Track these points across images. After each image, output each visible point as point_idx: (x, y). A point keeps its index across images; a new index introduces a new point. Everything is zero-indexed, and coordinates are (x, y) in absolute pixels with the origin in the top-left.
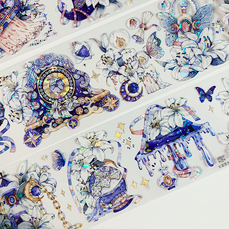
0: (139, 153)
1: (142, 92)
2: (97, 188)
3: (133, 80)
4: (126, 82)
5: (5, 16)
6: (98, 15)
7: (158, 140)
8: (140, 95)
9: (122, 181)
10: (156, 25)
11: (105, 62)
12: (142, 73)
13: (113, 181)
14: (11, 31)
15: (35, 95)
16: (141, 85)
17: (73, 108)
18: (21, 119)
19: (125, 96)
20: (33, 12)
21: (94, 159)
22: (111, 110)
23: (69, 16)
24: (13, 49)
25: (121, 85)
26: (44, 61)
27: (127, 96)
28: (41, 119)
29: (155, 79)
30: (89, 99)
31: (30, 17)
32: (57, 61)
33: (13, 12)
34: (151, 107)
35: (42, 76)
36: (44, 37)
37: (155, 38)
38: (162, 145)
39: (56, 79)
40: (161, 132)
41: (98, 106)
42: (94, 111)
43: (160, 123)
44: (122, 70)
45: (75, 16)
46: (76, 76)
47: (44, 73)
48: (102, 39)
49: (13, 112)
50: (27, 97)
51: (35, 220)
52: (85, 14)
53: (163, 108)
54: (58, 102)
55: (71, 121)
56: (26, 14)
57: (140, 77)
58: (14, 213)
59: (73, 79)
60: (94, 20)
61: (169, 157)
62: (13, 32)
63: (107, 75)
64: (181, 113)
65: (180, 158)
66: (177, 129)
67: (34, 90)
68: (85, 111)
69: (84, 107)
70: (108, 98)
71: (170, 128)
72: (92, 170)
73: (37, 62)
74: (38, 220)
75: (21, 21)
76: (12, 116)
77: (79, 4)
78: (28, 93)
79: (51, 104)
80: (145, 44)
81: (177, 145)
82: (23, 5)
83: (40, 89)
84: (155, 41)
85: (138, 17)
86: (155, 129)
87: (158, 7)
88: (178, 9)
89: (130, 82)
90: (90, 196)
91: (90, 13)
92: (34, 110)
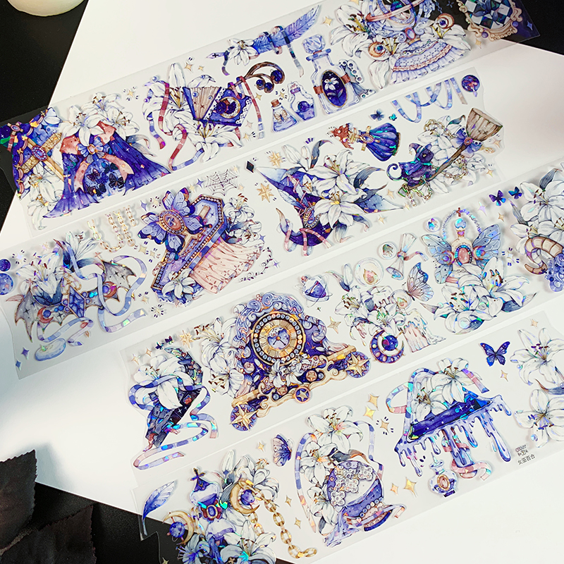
0: (400, 441)
1: (403, 350)
2: (339, 494)
3: (389, 331)
4: (380, 334)
5: (205, 237)
6: (338, 238)
7: (428, 422)
8: (400, 354)
9: (377, 483)
10: (421, 254)
11: (348, 305)
12: (402, 321)
13: (361, 482)
14: (213, 259)
15: (247, 353)
16: (400, 339)
17: (303, 372)
18: (227, 387)
19: (378, 354)
20: (245, 232)
21: (333, 449)
22: (358, 375)
23: (296, 239)
24: (216, 284)
25: (372, 338)
26: (261, 303)
27: (381, 354)
28: (256, 388)
29: (422, 331)
30: (325, 358)
31: (241, 239)
32: (280, 304)
33: (216, 231)
34: (417, 372)
35: (258, 324)
36: (261, 269)
37: (420, 271)
38: (434, 429)
39: (279, 330)
40: (433, 410)
41: (339, 369)
42: (333, 377)
43: (431, 396)
44: (373, 317)
45: (305, 239)
46: (307, 325)
47: (262, 320)
48: (343, 273)
49: (215, 377)
50: (236, 355)
51: (246, 542)
52: (319, 236)
53: (435, 374)
54: (281, 363)
55: (299, 390)
56: (235, 235)
57: (399, 327)
58: (215, 533)
59: (302, 329)
60: (332, 245)
61: (444, 446)
62: (216, 261)
63: (351, 324)
64: (461, 381)
65: (461, 449)
66: (455, 405)
67: (247, 345)
68: (319, 376)
69: (318, 370)
70: (353, 357)
71: (446, 404)
72: (332, 466)
73: (252, 304)
74: (251, 543)
75: (228, 245)
76: (213, 383)
77: (310, 222)
78: (237, 349)
79: (271, 366)
80: (405, 280)
81: (456, 429)
82: (231, 223)
83: (254, 343)
84: (419, 275)
85: (395, 242)
86: (424, 405)
87: (424, 226)
88: (453, 230)
89: (384, 335)
90: (329, 505)
91: (326, 235)
92: (246, 375)
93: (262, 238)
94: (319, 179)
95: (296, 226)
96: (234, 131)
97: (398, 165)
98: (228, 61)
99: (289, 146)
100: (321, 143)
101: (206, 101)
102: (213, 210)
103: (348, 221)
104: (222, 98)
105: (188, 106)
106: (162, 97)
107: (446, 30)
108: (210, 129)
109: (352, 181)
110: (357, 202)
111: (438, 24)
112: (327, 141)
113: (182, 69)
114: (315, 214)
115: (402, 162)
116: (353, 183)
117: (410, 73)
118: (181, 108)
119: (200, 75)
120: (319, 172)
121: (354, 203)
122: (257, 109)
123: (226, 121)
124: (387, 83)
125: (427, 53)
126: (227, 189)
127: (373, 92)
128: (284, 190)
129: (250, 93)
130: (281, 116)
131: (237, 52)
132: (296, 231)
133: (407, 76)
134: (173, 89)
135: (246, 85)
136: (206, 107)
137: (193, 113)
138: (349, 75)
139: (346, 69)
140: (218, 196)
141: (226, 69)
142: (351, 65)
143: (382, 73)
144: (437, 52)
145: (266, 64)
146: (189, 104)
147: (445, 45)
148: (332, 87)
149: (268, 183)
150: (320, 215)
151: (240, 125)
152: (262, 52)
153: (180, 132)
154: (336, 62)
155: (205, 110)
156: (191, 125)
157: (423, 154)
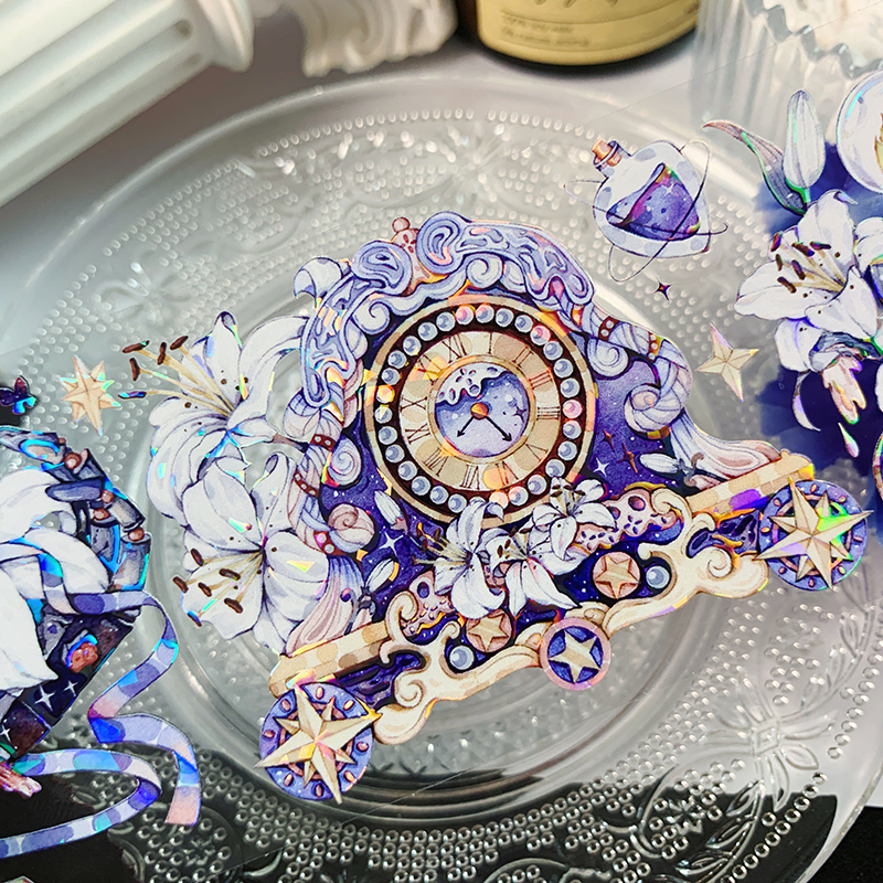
11: (792, 277)
15: (346, 464)
17: (579, 557)
22: (813, 580)
26: (413, 256)
30: (677, 501)
41: (734, 552)
42: (708, 584)
46: (605, 359)
49: (200, 562)
50: (297, 472)
55: (561, 634)
67: (345, 434)
69: (645, 550)
70: (801, 504)
73: (373, 259)
78: (304, 447)
83: (378, 426)
92: (338, 557)
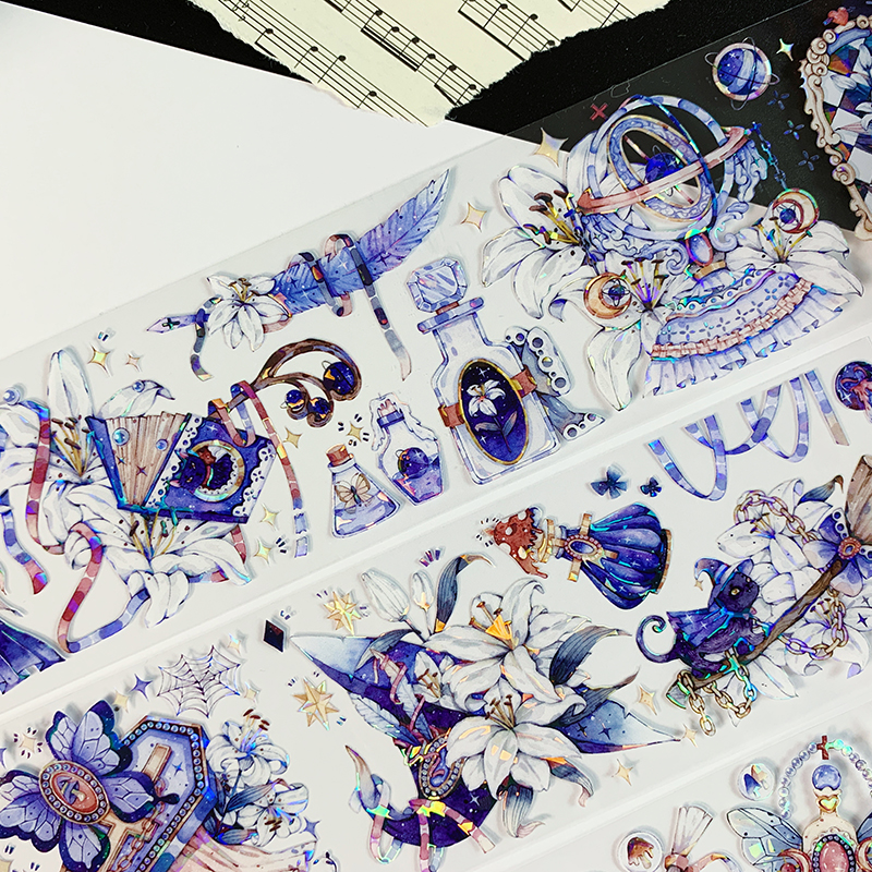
6: (512, 826)
20: (265, 813)
23: (402, 828)
31: (255, 832)
33: (190, 813)
45: (424, 829)
56: (240, 821)
60: (496, 844)
77: (436, 782)
82: (227, 788)
91: (477, 818)
93: (311, 827)
94: (457, 661)
95: (400, 793)
96: (229, 536)
97: (666, 618)
98: (208, 340)
99: (377, 573)
100: (460, 563)
101: (151, 454)
102: (180, 756)
103: (535, 776)
104: (193, 445)
105: (102, 472)
106: (33, 446)
107: (796, 237)
108: (165, 535)
109: (546, 665)
110: (559, 724)
111: (774, 219)
112: (477, 557)
113: (82, 366)
114: (451, 759)
115: (676, 609)
116: (547, 672)
117: (697, 363)
118: (84, 477)
119: (132, 381)
120: (458, 642)
121: (551, 725)
122: (290, 474)
123: (206, 508)
124: (635, 391)
125: (745, 305)
126: (214, 699)
127: (598, 420)
128: (367, 694)
129: (270, 429)
130: (353, 491)
131: (229, 312)
132: (401, 806)
133: (689, 371)
134: (60, 423)
135: (260, 407)
136: (151, 472)
137: (117, 489)
138: (533, 371)
139: (526, 353)
140: (191, 717)
141: (202, 362)
142: (538, 341)
143: (621, 365)
144: (771, 303)
145: (312, 345)
146: (104, 464)
147: (792, 280)
148: (488, 408)
149: (323, 676)
150: (463, 760)
151: (245, 519)
152: (296, 311)
153: (84, 543)
154: (497, 337)
155: (148, 480)
156: (113, 525)
157: (732, 588)
